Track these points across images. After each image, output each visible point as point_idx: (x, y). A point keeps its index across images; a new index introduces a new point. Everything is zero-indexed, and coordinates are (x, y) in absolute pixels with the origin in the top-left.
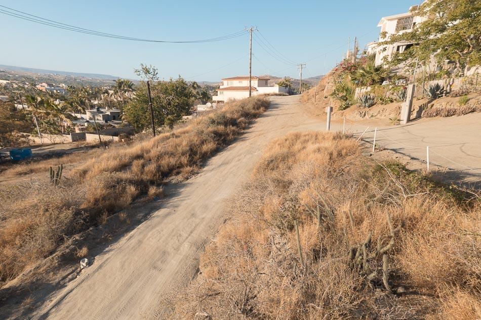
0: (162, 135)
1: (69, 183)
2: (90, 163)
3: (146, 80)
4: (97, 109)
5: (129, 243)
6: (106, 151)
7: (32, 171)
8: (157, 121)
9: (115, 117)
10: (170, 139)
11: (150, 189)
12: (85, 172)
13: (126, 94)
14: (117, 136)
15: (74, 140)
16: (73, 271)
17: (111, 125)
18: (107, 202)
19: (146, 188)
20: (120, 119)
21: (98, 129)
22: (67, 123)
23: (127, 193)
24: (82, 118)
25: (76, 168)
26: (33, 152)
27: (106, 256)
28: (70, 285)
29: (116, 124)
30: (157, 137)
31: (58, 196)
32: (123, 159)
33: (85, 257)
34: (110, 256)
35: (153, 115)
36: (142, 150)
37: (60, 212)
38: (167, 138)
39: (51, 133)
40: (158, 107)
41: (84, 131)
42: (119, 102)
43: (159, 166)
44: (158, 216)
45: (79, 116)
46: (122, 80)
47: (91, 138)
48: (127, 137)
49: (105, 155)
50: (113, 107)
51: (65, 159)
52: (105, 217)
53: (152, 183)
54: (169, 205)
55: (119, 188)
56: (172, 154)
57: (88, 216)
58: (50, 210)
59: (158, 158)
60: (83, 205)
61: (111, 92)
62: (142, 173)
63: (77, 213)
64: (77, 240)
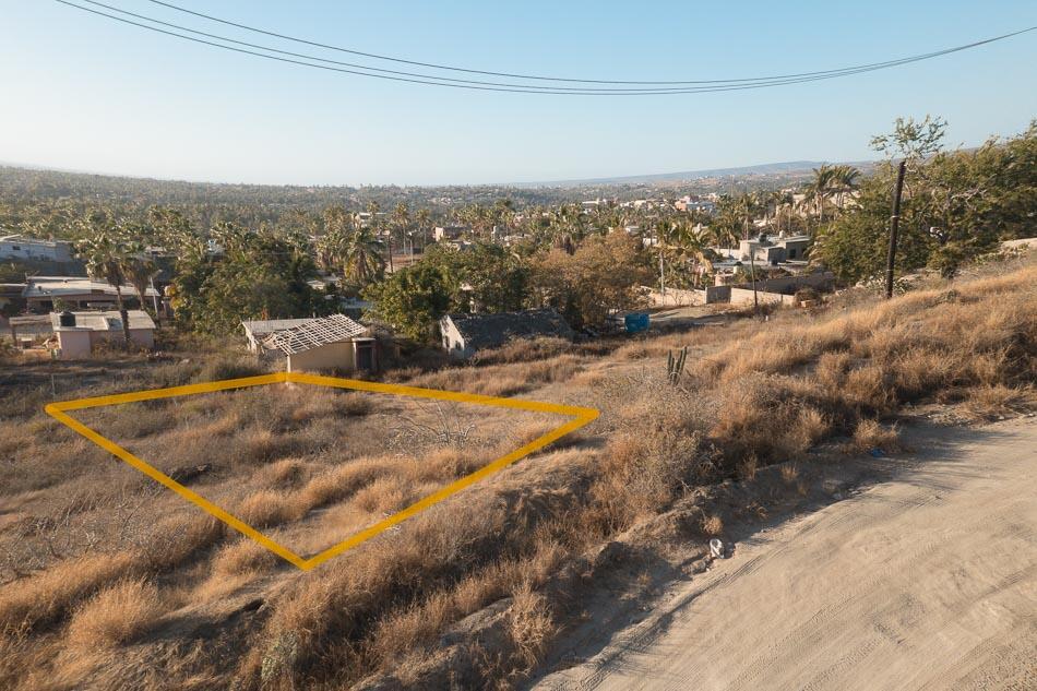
0: (910, 296)
1: (694, 386)
2: (731, 348)
3: (901, 156)
4: (762, 236)
5: (803, 540)
6: (764, 324)
7: (645, 354)
8: (904, 257)
9: (795, 251)
10: (940, 306)
11: (860, 427)
12: (721, 366)
13: (834, 200)
14: (793, 294)
15: (709, 301)
16: (699, 557)
17: (784, 271)
18: (757, 436)
19: (848, 421)
20: (806, 257)
21: (757, 279)
22: (704, 267)
23: (800, 424)
24: (731, 258)
25: (707, 357)
26: (651, 320)
27: (757, 551)
28: (697, 582)
29: (794, 269)
30: (896, 301)
31: (677, 406)
32: (799, 348)
33: (716, 536)
34: (763, 552)
35: (894, 243)
36: (849, 330)
37: (678, 438)
38: (931, 303)
39: (679, 287)
40: (915, 223)
41: (731, 282)
42: (810, 218)
43: (894, 374)
44: (881, 498)
45: (725, 252)
46: (832, 168)
47: (740, 298)
48: (815, 297)
49: (762, 335)
50: (796, 231)
51: (691, 336)
52: (752, 466)
53: (868, 411)
54: (915, 477)
55: (783, 411)
56: (940, 347)
57: (722, 456)
58: (665, 429)
59: (891, 353)
60: (713, 432)
61: (798, 198)
62: (841, 384)
63: (704, 445)
64: (702, 498)
